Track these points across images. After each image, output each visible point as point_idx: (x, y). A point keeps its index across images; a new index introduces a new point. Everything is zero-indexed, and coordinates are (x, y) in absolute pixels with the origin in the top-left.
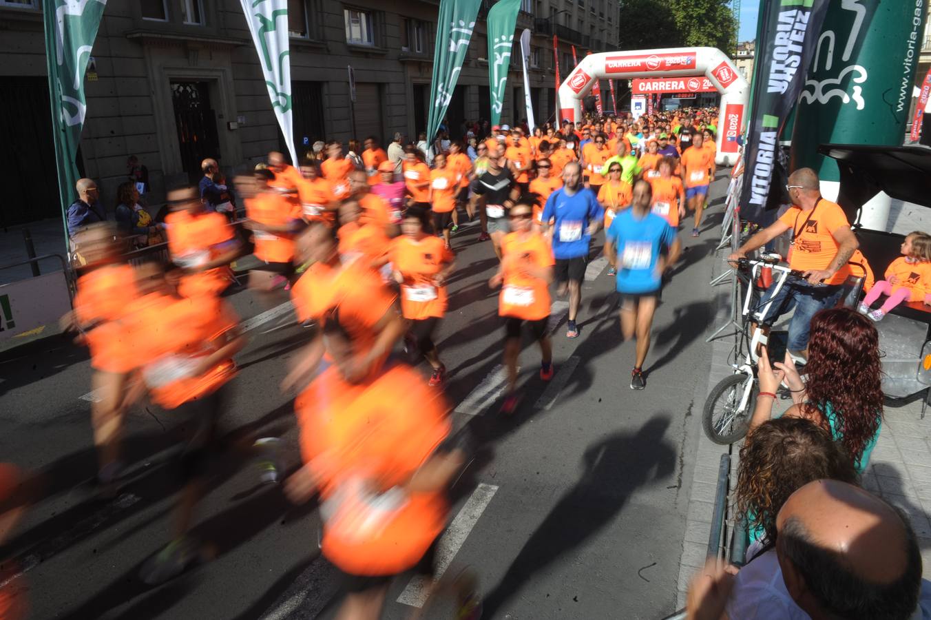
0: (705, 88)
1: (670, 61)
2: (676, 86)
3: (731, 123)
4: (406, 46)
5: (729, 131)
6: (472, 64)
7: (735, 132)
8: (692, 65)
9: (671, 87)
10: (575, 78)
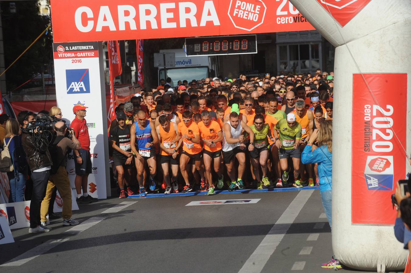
2: (192, 16)
3: (375, 132)
5: (370, 158)
7: (391, 159)
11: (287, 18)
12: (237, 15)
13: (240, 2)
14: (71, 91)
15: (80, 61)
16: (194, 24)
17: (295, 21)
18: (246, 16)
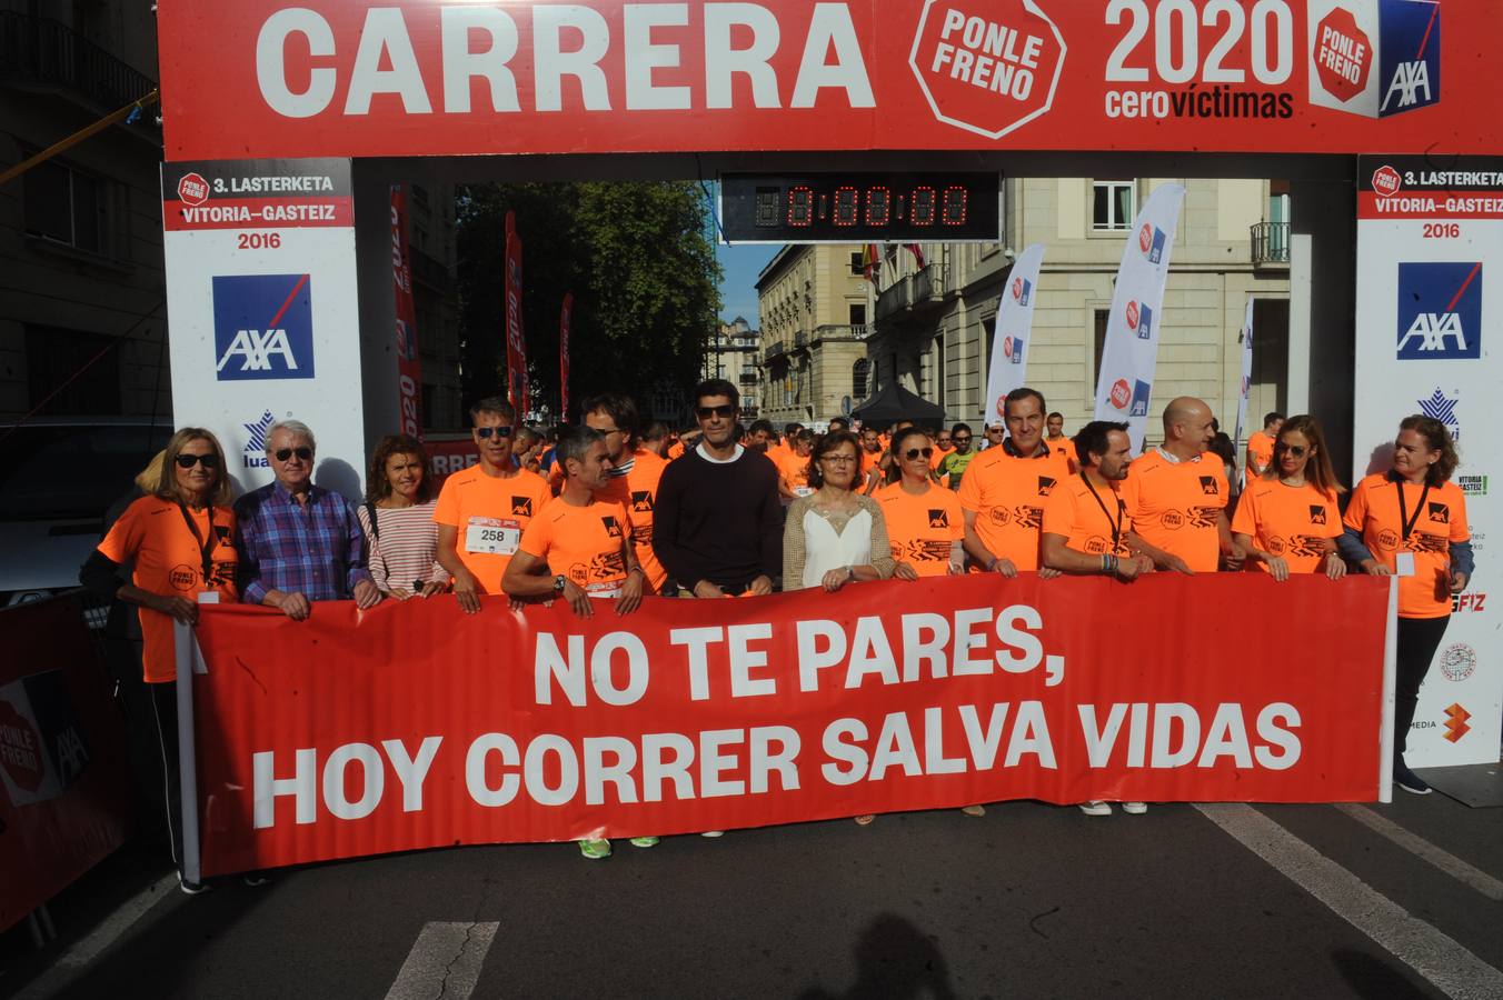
2: (758, 63)
9: (691, 72)
11: (1145, 96)
12: (946, 67)
13: (961, 16)
14: (233, 370)
15: (272, 241)
16: (766, 95)
17: (1177, 109)
18: (983, 78)
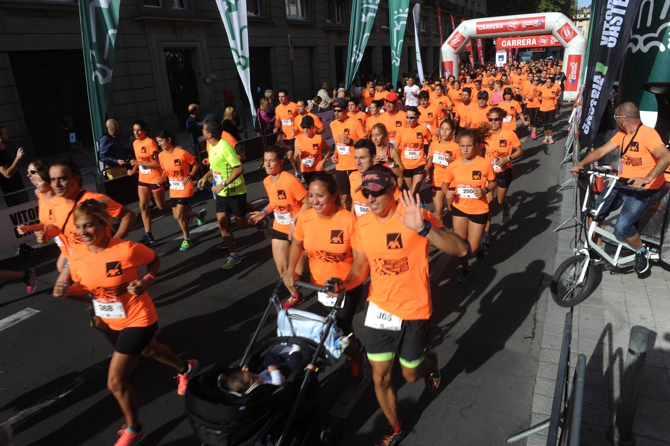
0: (551, 43)
1: (525, 23)
2: (530, 42)
3: (572, 69)
4: (330, 19)
6: (377, 31)
7: (575, 75)
8: (542, 26)
9: (526, 43)
10: (453, 38)
16: (530, 44)
